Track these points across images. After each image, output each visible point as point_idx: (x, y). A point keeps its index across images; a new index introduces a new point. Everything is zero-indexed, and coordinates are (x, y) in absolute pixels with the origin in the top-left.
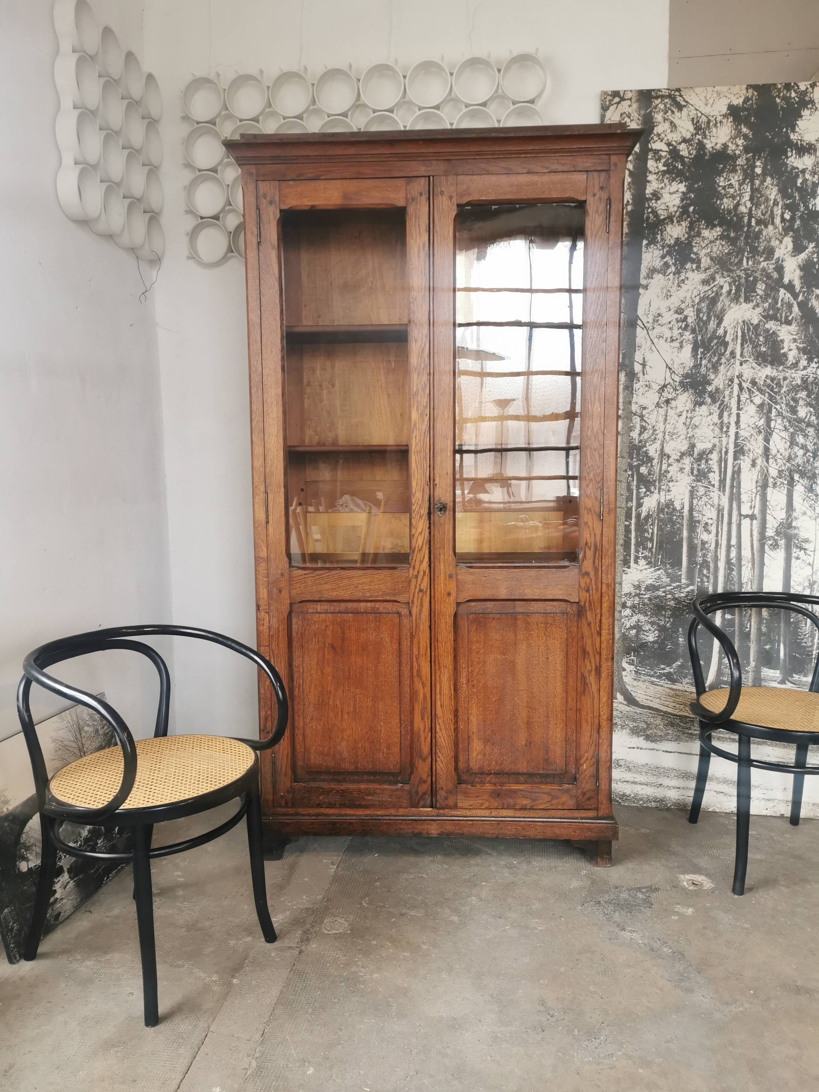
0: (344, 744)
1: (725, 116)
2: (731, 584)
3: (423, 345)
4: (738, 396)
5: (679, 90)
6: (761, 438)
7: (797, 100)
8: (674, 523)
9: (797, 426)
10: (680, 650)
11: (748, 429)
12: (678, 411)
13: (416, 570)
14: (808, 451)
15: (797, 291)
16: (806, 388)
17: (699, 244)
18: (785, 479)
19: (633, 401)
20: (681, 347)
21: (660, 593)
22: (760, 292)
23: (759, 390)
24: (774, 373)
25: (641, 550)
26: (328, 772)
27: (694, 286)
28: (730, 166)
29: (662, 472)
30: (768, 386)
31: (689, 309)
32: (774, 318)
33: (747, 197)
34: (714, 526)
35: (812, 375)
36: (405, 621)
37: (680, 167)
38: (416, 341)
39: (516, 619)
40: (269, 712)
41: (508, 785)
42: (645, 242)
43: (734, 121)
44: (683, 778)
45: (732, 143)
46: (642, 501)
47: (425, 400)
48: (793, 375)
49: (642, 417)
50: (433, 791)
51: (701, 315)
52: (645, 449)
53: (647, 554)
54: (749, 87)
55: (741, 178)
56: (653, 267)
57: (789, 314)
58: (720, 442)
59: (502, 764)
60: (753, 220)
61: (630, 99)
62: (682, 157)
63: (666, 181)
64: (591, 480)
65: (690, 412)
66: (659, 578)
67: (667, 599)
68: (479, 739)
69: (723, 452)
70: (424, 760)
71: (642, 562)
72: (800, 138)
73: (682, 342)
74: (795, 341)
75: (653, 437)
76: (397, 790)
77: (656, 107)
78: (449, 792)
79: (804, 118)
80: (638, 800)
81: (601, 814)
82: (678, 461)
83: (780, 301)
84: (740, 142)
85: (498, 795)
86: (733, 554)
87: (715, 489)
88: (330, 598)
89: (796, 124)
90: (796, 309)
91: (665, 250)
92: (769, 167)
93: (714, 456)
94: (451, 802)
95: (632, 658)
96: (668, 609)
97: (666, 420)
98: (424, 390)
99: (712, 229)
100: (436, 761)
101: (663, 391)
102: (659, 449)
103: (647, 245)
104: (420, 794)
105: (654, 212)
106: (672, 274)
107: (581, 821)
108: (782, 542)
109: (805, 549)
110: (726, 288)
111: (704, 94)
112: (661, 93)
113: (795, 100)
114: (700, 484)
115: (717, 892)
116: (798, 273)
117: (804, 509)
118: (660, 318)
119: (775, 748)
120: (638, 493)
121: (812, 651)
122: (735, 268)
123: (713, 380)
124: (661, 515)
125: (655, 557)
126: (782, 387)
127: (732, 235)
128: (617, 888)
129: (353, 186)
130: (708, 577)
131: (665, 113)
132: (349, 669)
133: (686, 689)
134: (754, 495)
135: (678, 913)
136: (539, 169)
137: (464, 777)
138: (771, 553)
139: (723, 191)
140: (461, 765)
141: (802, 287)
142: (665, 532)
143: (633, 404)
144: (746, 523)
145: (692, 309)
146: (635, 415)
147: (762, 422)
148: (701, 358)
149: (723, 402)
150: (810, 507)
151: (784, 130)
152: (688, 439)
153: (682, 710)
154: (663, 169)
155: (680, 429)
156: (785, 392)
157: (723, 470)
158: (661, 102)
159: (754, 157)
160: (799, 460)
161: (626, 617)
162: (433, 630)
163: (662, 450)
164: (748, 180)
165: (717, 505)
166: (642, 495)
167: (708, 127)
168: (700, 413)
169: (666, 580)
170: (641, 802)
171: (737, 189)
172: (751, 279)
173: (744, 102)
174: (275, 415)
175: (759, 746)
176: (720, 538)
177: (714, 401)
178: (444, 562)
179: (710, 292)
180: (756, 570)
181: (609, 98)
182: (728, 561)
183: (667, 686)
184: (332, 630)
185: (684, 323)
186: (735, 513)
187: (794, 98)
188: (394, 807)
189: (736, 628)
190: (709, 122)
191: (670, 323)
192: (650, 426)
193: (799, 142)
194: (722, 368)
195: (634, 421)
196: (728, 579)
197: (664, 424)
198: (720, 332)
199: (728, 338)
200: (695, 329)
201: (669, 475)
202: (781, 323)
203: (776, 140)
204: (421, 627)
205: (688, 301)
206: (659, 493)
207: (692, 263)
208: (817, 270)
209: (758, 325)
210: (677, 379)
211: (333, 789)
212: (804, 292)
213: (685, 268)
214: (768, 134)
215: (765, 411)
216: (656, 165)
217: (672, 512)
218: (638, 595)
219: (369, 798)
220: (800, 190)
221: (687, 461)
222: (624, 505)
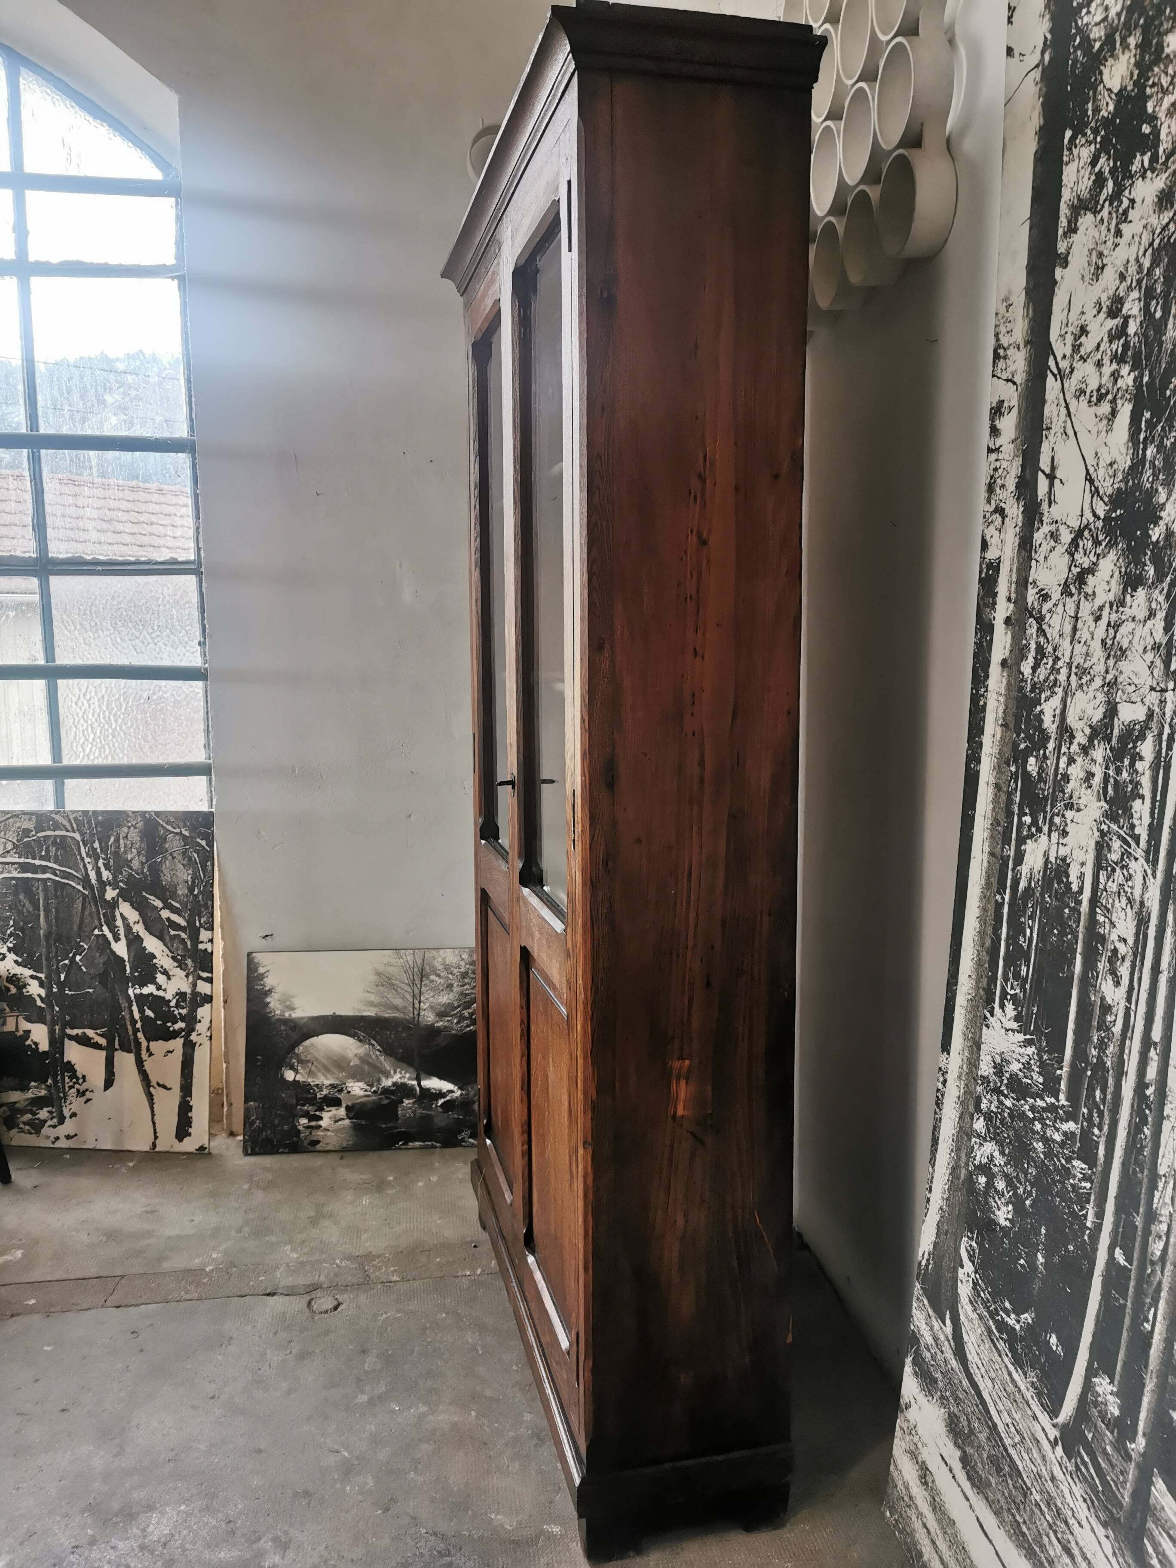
2: (1136, 1161)
8: (1064, 927)
10: (1037, 1285)
12: (1098, 602)
17: (1159, 83)
19: (1031, 580)
20: (1113, 413)
21: (1027, 1109)
25: (1011, 976)
27: (1144, 222)
29: (1059, 776)
31: (1132, 296)
34: (1127, 963)
42: (1068, 134)
46: (1023, 847)
49: (1040, 620)
51: (1153, 306)
52: (1038, 708)
53: (1018, 991)
56: (1078, 196)
58: (1163, 702)
65: (1115, 608)
66: (1029, 1066)
67: (1033, 1132)
69: (1165, 737)
71: (1010, 1009)
73: (1114, 401)
82: (1085, 750)
86: (1152, 1071)
87: (1139, 853)
91: (1099, 139)
93: (1147, 748)
95: (974, 1244)
96: (1033, 1159)
97: (1075, 630)
101: (1077, 545)
102: (1059, 710)
103: (1071, 143)
105: (1085, 42)
106: (1107, 204)
114: (1114, 827)
118: (1083, 339)
120: (1020, 825)
123: (1162, 507)
124: (1047, 897)
125: (1028, 1009)
130: (1101, 1115)
133: (1029, 1397)
142: (1049, 947)
143: (1030, 587)
145: (1137, 293)
146: (1031, 616)
148: (1145, 441)
152: (1106, 689)
155: (1094, 660)
157: (1158, 798)
161: (979, 1136)
163: (1063, 714)
165: (1138, 904)
166: (1025, 833)
168: (1134, 610)
169: (1037, 1078)
176: (1133, 1007)
177: (1160, 574)
182: (1141, 1085)
183: (1006, 1360)
185: (1122, 341)
189: (1129, 1304)
191: (1099, 345)
192: (1050, 648)
195: (1028, 632)
196: (1134, 1143)
197: (1071, 643)
200: (1140, 352)
201: (1068, 790)
205: (1132, 269)
206: (1049, 836)
207: (1143, 153)
210: (1102, 510)
213: (1130, 175)
217: (1064, 894)
218: (997, 1091)
221: (1099, 753)
222: (998, 850)
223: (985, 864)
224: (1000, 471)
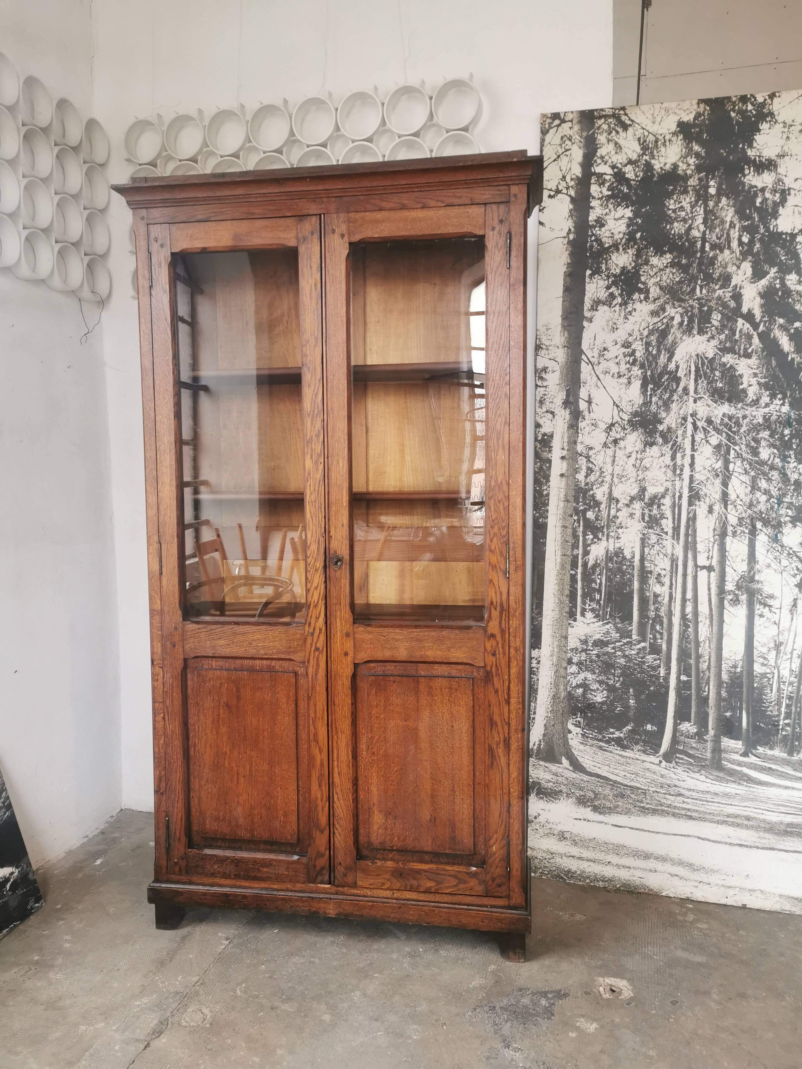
0: (239, 809)
1: (674, 134)
2: (686, 642)
3: (316, 391)
4: (693, 436)
5: (623, 109)
6: (718, 482)
7: (754, 112)
8: (623, 573)
9: (758, 470)
10: (631, 713)
11: (703, 472)
12: (627, 451)
13: (312, 627)
14: (772, 496)
15: (758, 320)
16: (769, 428)
17: (647, 272)
18: (746, 528)
19: (579, 442)
20: (629, 383)
21: (609, 649)
22: (715, 323)
23: (716, 429)
24: (732, 411)
25: (588, 601)
26: (223, 840)
27: (642, 318)
28: (681, 187)
29: (611, 518)
30: (726, 425)
31: (637, 343)
32: (731, 350)
33: (700, 220)
34: (668, 577)
35: (775, 413)
36: (302, 681)
37: (625, 190)
38: (309, 386)
39: (418, 682)
40: (163, 773)
41: (412, 864)
42: (588, 272)
43: (685, 138)
44: (634, 856)
45: (683, 162)
46: (589, 548)
47: (318, 448)
48: (754, 413)
49: (588, 458)
50: (331, 868)
51: (651, 349)
52: (591, 492)
53: (595, 606)
54: (700, 101)
55: (693, 199)
56: (598, 298)
57: (748, 346)
58: (674, 485)
59: (404, 840)
60: (707, 244)
61: (571, 121)
62: (628, 180)
63: (611, 206)
64: (495, 534)
65: (639, 453)
66: (608, 633)
67: (616, 657)
68: (380, 811)
69: (677, 496)
70: (322, 832)
71: (589, 615)
72: (758, 154)
73: (630, 378)
74: (755, 375)
75: (600, 480)
76: (294, 862)
77: (599, 128)
78: (348, 868)
79: (762, 132)
80: (585, 878)
81: (512, 902)
82: (628, 506)
83: (737, 332)
84: (692, 161)
85: (401, 875)
86: (689, 609)
87: (669, 537)
88: (223, 654)
89: (754, 139)
90: (756, 340)
91: (610, 280)
92: (724, 187)
93: (667, 501)
94: (350, 879)
95: (579, 719)
96: (617, 667)
97: (614, 461)
98: (318, 436)
99: (661, 256)
100: (334, 833)
101: (611, 430)
102: (607, 492)
103: (591, 276)
104: (318, 868)
105: (599, 241)
106: (618, 306)
107: (490, 909)
108: (744, 598)
109: (770, 606)
110: (678, 319)
111: (652, 112)
112: (604, 113)
113: (752, 113)
114: (652, 531)
115: (633, 1004)
116: (758, 301)
117: (769, 561)
118: (606, 352)
119: (736, 829)
120: (585, 540)
121: (778, 721)
122: (687, 297)
123: (664, 419)
124: (610, 565)
125: (604, 610)
126: (742, 426)
127: (684, 261)
128: (521, 990)
129: (243, 227)
130: (661, 634)
131: (609, 134)
132: (245, 730)
133: (637, 756)
134: (711, 544)
135: (578, 1029)
136: (432, 203)
137: (365, 852)
138: (731, 609)
139: (673, 215)
140: (362, 839)
141: (763, 317)
142: (614, 583)
143: (578, 444)
144: (703, 575)
145: (640, 343)
146: (581, 455)
147: (719, 465)
148: (651, 395)
149: (676, 442)
150: (775, 559)
151: (741, 146)
152: (638, 482)
153: (633, 780)
154: (606, 193)
155: (629, 472)
156: (745, 432)
157: (676, 517)
158: (604, 123)
159: (707, 177)
160: (762, 507)
161: (573, 674)
162: (330, 692)
163: (610, 493)
164: (701, 202)
165: (670, 555)
166: (589, 542)
167: (656, 146)
168: (652, 454)
169: (615, 635)
170: (588, 881)
171: (689, 212)
172: (706, 308)
173: (695, 119)
174: (168, 464)
175: (719, 826)
176: (674, 590)
177: (666, 441)
178: (341, 620)
179: (660, 324)
180: (715, 628)
181: (549, 121)
182: (684, 616)
183: (617, 752)
184: (227, 689)
185: (632, 358)
186: (690, 564)
187: (751, 111)
188: (291, 881)
189: (693, 691)
190: (657, 141)
191: (617, 357)
192: (597, 468)
193: (757, 159)
194: (674, 406)
195: (580, 462)
196: (684, 636)
197: (612, 466)
198: (672, 366)
199: (680, 373)
200: (644, 363)
201: (618, 521)
202: (740, 356)
203: (731, 157)
204: (318, 688)
205: (636, 334)
206: (607, 540)
207: (639, 294)
208: (780, 297)
209: (713, 358)
210: (626, 417)
211: (228, 858)
212: (765, 322)
213: (632, 299)
214: (722, 151)
215: (722, 453)
216: (599, 190)
217: (621, 561)
218: (583, 650)
219: (265, 870)
220: (760, 210)
221: (637, 506)
222: (569, 553)
223: (559, 560)
224: (548, 396)
